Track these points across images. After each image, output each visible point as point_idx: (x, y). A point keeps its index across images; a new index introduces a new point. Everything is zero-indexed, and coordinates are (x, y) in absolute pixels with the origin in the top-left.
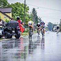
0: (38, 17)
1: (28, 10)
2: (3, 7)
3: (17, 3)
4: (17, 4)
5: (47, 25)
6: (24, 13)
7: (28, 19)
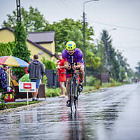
0: (116, 51)
1: (92, 34)
2: (33, 31)
3: (66, 20)
4: (65, 22)
5: (136, 68)
6: (82, 43)
7: (93, 55)
